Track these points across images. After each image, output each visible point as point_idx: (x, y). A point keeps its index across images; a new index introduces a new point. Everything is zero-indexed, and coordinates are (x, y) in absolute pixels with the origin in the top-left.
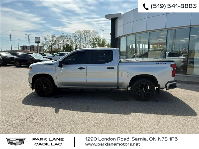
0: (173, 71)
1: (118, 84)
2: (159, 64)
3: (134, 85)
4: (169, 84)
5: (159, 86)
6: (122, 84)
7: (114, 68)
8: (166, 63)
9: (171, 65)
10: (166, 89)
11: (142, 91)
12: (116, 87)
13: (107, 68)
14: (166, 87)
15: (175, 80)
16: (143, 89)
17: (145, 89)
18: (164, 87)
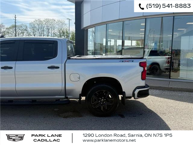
0: (142, 72)
1: (66, 92)
2: (123, 61)
3: (89, 92)
4: (137, 91)
5: (123, 93)
6: (71, 92)
7: (58, 68)
8: (133, 61)
9: (140, 63)
10: (134, 98)
11: (101, 101)
12: (63, 97)
13: (49, 68)
14: (134, 95)
15: (146, 85)
16: (102, 98)
17: (104, 99)
18: (131, 95)
